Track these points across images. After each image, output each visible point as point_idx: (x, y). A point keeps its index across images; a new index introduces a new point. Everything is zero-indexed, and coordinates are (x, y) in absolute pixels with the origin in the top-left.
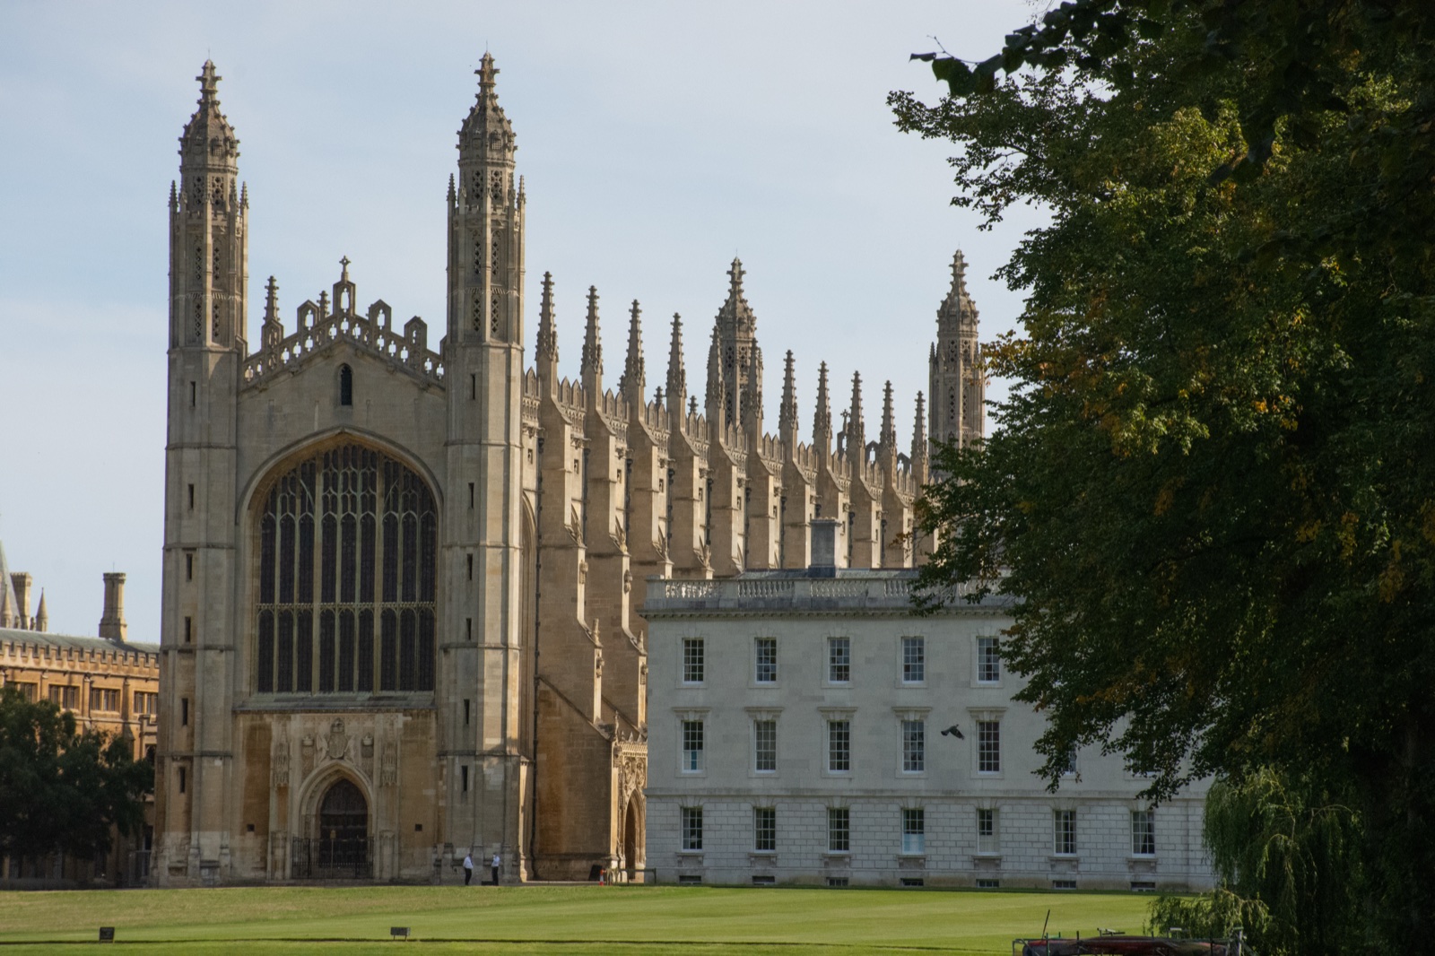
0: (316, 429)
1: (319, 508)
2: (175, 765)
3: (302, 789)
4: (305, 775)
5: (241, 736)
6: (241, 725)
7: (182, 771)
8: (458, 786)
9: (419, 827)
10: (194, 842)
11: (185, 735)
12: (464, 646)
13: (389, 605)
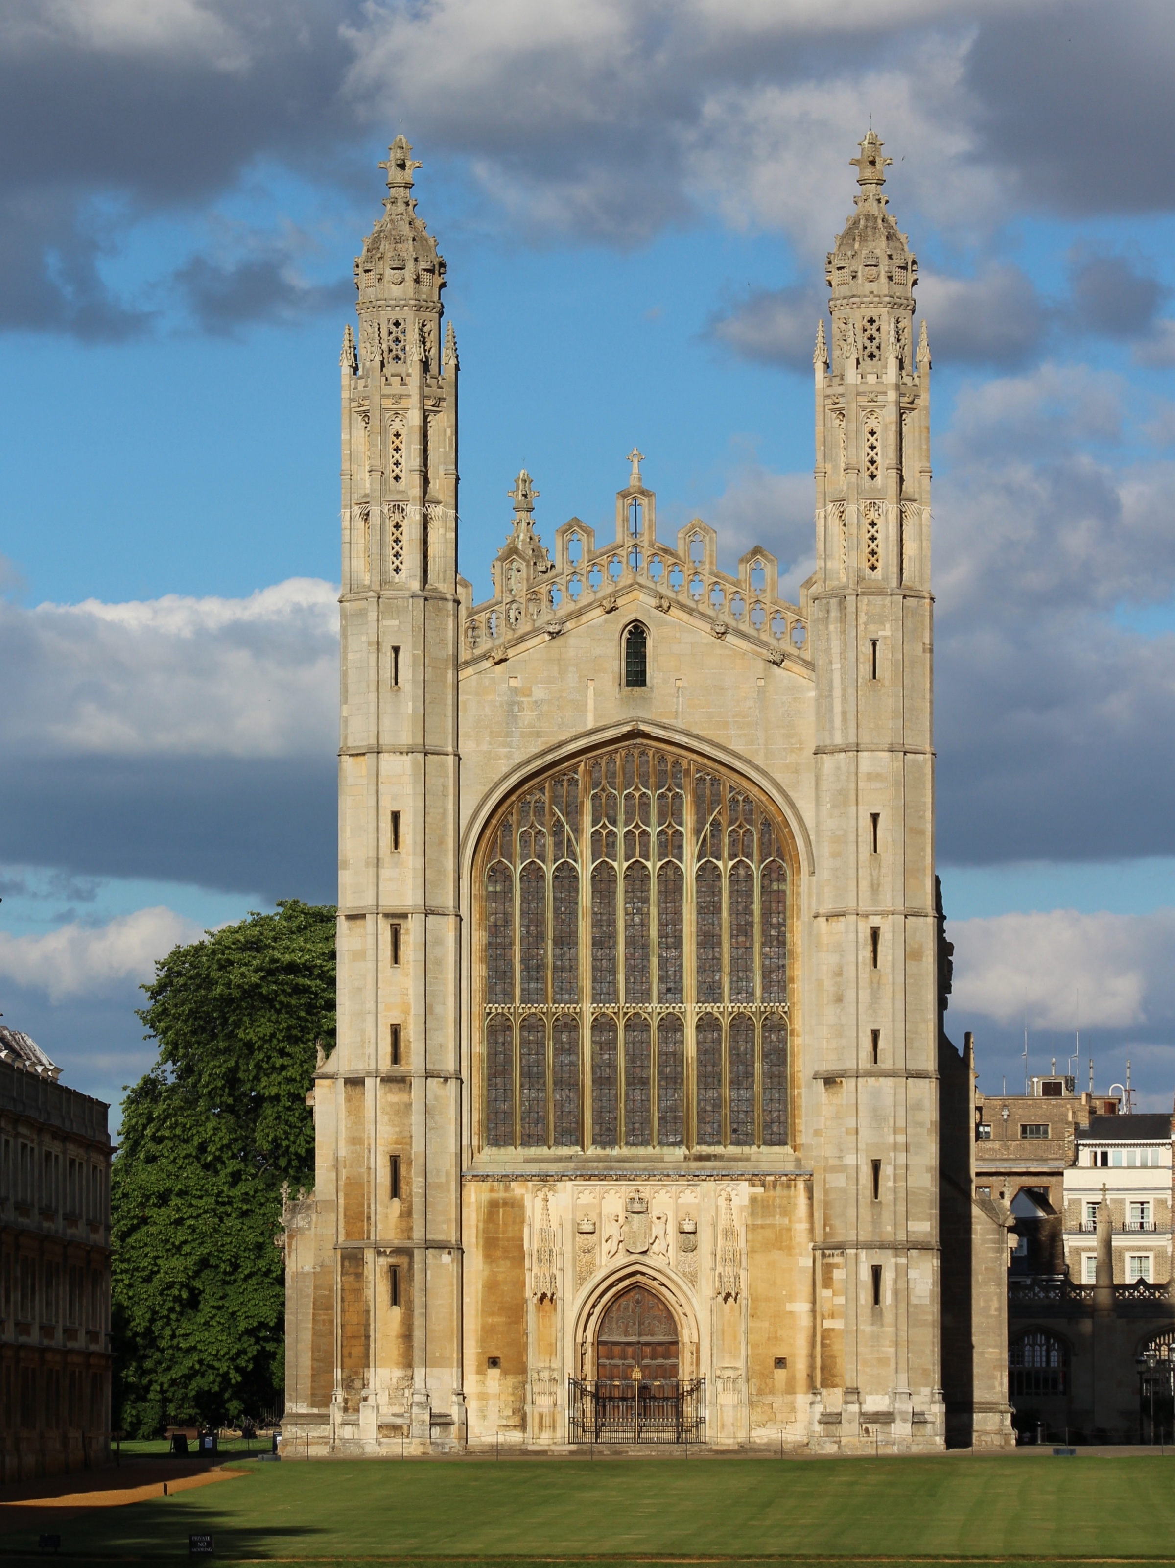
0: (590, 725)
1: (584, 848)
2: (383, 1261)
3: (579, 1302)
4: (580, 1280)
5: (472, 1217)
6: (473, 1199)
7: (394, 1273)
8: (866, 1296)
9: (780, 1362)
10: (418, 1383)
11: (397, 1212)
12: (869, 1074)
13: (709, 1007)
